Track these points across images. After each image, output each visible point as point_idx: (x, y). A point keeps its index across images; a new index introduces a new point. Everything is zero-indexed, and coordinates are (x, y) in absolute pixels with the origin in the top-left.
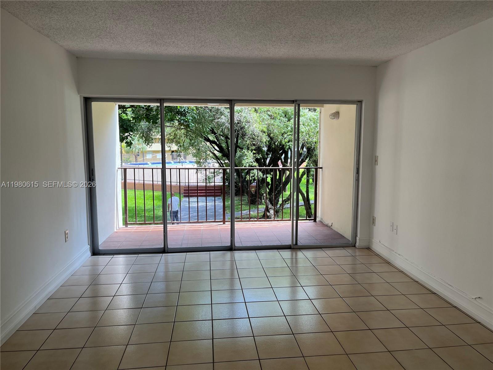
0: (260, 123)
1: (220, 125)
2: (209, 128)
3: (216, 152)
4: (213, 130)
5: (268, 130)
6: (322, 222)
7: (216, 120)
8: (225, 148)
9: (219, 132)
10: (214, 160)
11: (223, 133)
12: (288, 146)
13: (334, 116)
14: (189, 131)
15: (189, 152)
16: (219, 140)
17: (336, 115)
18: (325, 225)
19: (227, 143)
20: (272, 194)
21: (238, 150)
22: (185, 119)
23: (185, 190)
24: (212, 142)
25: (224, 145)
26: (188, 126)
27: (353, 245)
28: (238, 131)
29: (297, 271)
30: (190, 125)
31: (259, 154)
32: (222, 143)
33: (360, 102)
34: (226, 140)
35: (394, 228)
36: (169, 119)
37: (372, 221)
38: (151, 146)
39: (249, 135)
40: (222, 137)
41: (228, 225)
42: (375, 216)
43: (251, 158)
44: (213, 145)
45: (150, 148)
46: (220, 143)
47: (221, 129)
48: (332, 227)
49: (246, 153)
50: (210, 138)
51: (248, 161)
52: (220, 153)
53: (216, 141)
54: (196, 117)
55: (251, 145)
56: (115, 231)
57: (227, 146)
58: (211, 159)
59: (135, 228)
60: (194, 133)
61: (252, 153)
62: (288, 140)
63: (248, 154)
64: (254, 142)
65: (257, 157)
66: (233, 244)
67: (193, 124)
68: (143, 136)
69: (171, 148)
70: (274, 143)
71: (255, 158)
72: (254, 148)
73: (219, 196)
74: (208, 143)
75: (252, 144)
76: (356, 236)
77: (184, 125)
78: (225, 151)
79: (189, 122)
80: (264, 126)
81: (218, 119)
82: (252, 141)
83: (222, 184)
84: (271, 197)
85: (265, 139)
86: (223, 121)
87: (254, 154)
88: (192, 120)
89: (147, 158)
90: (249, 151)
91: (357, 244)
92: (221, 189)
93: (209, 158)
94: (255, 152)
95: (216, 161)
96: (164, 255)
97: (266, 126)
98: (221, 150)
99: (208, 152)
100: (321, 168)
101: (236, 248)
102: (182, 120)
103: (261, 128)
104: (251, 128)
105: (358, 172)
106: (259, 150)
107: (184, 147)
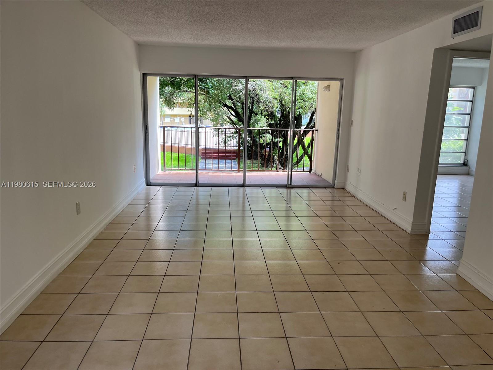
0: (273, 90)
1: (236, 92)
2: (227, 95)
3: (232, 117)
4: (230, 96)
5: (280, 97)
6: (315, 173)
7: (234, 88)
8: (241, 113)
9: (236, 98)
10: (230, 125)
11: (239, 99)
12: (298, 113)
13: (326, 89)
14: (208, 97)
15: (207, 116)
16: (235, 106)
17: (328, 88)
18: (317, 175)
19: (243, 108)
20: (282, 157)
21: (253, 115)
22: (206, 86)
23: (202, 153)
24: (229, 108)
25: (240, 111)
26: (208, 92)
27: (333, 186)
28: (253, 97)
29: (290, 201)
30: (210, 92)
31: (271, 119)
32: (238, 109)
33: (342, 79)
34: (242, 106)
35: (359, 172)
36: (191, 85)
37: (347, 168)
38: (173, 110)
39: (263, 102)
40: (238, 103)
41: (242, 173)
42: (349, 165)
43: (264, 123)
44: (230, 110)
45: (172, 112)
46: (236, 109)
47: (238, 96)
48: (322, 176)
49: (260, 118)
50: (227, 103)
51: (261, 126)
52: (237, 118)
53: (233, 106)
54: (216, 84)
55: (264, 111)
56: (157, 173)
57: (242, 111)
58: (227, 124)
59: (171, 173)
60: (213, 98)
61: (265, 119)
62: (298, 107)
63: (261, 119)
64: (267, 108)
65: (270, 123)
66: (245, 182)
67: (213, 91)
68: (166, 100)
69: (192, 113)
70: (286, 110)
71: (268, 123)
72: (267, 113)
73: (234, 159)
74: (225, 109)
75: (265, 109)
76: (335, 180)
77: (205, 91)
78: (241, 117)
79: (209, 88)
80: (276, 93)
81: (235, 86)
82: (265, 107)
83: (237, 148)
84: (281, 160)
85: (277, 105)
86: (240, 88)
87: (267, 119)
88: (212, 87)
89: (166, 121)
90: (262, 116)
91: (336, 186)
92: (236, 153)
93: (226, 122)
94: (268, 118)
95: (232, 126)
96: (196, 187)
97: (278, 93)
98: (237, 115)
99: (225, 117)
100: (317, 130)
101: (247, 186)
102: (203, 86)
103: (273, 95)
104: (265, 95)
105: (338, 133)
106: (272, 115)
107: (203, 112)
